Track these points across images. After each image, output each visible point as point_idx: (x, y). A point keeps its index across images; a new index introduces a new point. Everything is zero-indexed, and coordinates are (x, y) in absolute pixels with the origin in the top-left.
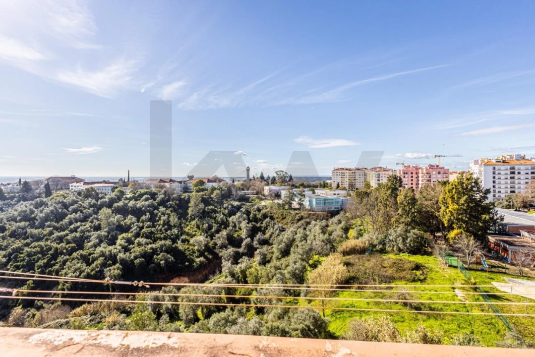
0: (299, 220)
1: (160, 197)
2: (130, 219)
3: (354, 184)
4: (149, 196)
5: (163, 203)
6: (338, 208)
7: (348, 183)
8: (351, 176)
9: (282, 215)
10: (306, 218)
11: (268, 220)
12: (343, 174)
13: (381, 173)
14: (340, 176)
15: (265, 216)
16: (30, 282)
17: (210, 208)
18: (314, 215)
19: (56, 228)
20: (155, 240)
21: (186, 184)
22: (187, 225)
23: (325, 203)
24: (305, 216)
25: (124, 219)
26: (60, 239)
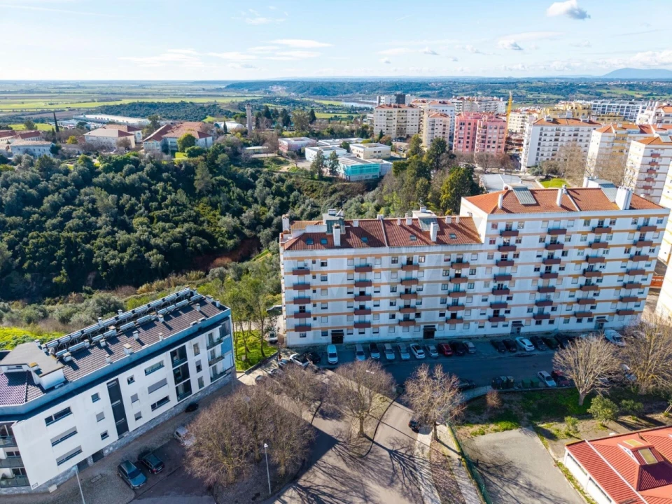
0: (332, 193)
1: (148, 166)
2: (127, 199)
3: (403, 128)
4: (131, 166)
5: (155, 175)
6: (376, 176)
7: (395, 127)
8: (400, 117)
9: (312, 186)
10: (340, 191)
11: (296, 193)
12: (389, 114)
13: (436, 119)
14: (386, 117)
15: (291, 189)
16: (64, 271)
17: (218, 178)
18: (349, 187)
19: (42, 215)
20: (176, 224)
21: (165, 139)
22: (198, 204)
23: (361, 171)
24: (339, 188)
25: (119, 199)
26: (60, 227)
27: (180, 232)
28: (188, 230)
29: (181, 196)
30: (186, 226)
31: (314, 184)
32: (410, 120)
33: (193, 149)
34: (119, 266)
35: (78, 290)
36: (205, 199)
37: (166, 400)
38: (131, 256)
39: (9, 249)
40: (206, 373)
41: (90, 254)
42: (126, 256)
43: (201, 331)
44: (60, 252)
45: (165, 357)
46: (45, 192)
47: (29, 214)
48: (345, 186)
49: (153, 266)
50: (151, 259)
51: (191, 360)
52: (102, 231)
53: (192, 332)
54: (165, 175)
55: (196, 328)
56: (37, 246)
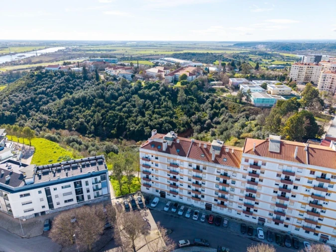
0: (242, 112)
1: (161, 88)
2: (148, 102)
3: (309, 77)
4: (155, 87)
5: (163, 92)
7: (304, 76)
8: (308, 71)
9: (234, 106)
10: (247, 111)
11: (224, 109)
12: (301, 68)
13: (327, 74)
14: (298, 70)
15: (223, 106)
16: (115, 129)
17: (190, 97)
18: (252, 109)
19: (116, 104)
20: (162, 116)
21: (175, 75)
22: (177, 108)
23: (263, 102)
24: (247, 109)
25: (145, 101)
26: (120, 110)
27: (161, 121)
28: (166, 120)
29: (170, 104)
30: (166, 118)
31: (235, 105)
32: (315, 73)
33: (183, 82)
34: (134, 130)
35: (118, 138)
36: (180, 106)
37: (71, 200)
38: (139, 128)
39: (101, 116)
40: (92, 194)
41: (126, 123)
42: (137, 127)
43: (92, 176)
44: (116, 121)
45: (72, 183)
46: (121, 95)
47: (113, 103)
48: (250, 108)
49: (145, 134)
50: (146, 130)
51: (84, 187)
52: (134, 115)
53: (87, 175)
54: (167, 93)
55: (90, 174)
56: (110, 117)
